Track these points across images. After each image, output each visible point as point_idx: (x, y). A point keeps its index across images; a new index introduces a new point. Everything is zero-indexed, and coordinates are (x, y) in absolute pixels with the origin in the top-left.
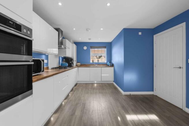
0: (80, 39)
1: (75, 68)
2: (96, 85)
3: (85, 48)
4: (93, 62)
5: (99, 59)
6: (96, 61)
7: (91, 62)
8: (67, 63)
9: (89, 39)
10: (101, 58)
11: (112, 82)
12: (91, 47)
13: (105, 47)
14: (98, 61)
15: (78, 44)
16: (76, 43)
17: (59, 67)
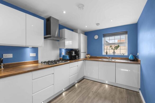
0: (86, 27)
1: (81, 60)
2: (107, 86)
3: (96, 37)
4: (107, 54)
5: (115, 51)
6: (111, 52)
7: (104, 53)
8: (68, 56)
9: (98, 24)
10: (119, 48)
11: (138, 90)
12: (104, 36)
13: (126, 33)
14: (114, 52)
15: (89, 34)
16: (86, 33)
17: (60, 59)
